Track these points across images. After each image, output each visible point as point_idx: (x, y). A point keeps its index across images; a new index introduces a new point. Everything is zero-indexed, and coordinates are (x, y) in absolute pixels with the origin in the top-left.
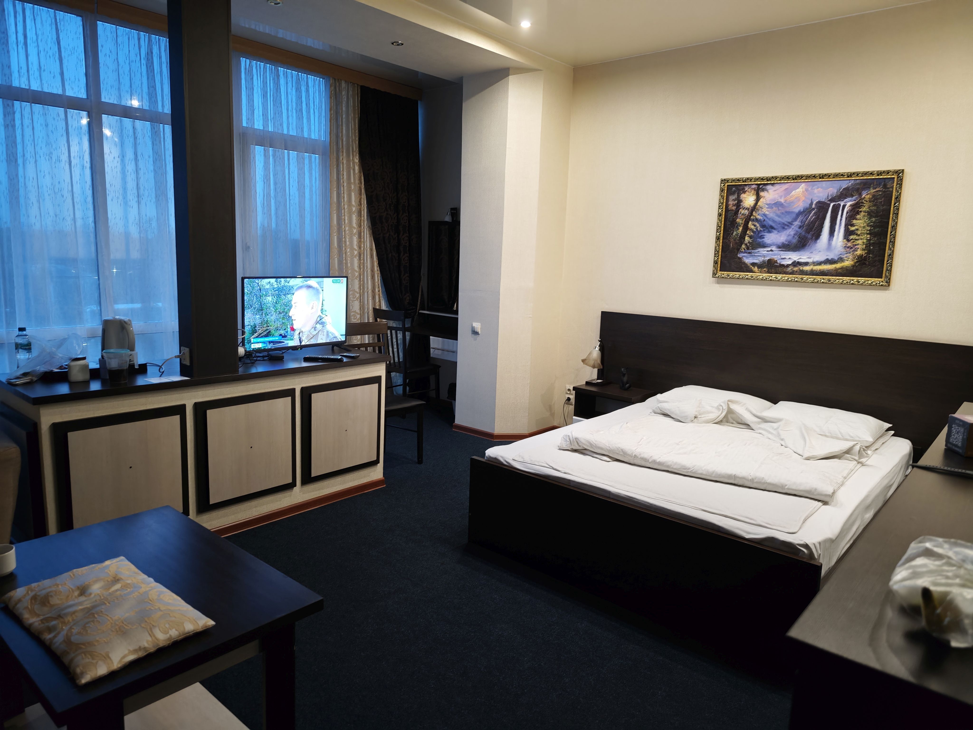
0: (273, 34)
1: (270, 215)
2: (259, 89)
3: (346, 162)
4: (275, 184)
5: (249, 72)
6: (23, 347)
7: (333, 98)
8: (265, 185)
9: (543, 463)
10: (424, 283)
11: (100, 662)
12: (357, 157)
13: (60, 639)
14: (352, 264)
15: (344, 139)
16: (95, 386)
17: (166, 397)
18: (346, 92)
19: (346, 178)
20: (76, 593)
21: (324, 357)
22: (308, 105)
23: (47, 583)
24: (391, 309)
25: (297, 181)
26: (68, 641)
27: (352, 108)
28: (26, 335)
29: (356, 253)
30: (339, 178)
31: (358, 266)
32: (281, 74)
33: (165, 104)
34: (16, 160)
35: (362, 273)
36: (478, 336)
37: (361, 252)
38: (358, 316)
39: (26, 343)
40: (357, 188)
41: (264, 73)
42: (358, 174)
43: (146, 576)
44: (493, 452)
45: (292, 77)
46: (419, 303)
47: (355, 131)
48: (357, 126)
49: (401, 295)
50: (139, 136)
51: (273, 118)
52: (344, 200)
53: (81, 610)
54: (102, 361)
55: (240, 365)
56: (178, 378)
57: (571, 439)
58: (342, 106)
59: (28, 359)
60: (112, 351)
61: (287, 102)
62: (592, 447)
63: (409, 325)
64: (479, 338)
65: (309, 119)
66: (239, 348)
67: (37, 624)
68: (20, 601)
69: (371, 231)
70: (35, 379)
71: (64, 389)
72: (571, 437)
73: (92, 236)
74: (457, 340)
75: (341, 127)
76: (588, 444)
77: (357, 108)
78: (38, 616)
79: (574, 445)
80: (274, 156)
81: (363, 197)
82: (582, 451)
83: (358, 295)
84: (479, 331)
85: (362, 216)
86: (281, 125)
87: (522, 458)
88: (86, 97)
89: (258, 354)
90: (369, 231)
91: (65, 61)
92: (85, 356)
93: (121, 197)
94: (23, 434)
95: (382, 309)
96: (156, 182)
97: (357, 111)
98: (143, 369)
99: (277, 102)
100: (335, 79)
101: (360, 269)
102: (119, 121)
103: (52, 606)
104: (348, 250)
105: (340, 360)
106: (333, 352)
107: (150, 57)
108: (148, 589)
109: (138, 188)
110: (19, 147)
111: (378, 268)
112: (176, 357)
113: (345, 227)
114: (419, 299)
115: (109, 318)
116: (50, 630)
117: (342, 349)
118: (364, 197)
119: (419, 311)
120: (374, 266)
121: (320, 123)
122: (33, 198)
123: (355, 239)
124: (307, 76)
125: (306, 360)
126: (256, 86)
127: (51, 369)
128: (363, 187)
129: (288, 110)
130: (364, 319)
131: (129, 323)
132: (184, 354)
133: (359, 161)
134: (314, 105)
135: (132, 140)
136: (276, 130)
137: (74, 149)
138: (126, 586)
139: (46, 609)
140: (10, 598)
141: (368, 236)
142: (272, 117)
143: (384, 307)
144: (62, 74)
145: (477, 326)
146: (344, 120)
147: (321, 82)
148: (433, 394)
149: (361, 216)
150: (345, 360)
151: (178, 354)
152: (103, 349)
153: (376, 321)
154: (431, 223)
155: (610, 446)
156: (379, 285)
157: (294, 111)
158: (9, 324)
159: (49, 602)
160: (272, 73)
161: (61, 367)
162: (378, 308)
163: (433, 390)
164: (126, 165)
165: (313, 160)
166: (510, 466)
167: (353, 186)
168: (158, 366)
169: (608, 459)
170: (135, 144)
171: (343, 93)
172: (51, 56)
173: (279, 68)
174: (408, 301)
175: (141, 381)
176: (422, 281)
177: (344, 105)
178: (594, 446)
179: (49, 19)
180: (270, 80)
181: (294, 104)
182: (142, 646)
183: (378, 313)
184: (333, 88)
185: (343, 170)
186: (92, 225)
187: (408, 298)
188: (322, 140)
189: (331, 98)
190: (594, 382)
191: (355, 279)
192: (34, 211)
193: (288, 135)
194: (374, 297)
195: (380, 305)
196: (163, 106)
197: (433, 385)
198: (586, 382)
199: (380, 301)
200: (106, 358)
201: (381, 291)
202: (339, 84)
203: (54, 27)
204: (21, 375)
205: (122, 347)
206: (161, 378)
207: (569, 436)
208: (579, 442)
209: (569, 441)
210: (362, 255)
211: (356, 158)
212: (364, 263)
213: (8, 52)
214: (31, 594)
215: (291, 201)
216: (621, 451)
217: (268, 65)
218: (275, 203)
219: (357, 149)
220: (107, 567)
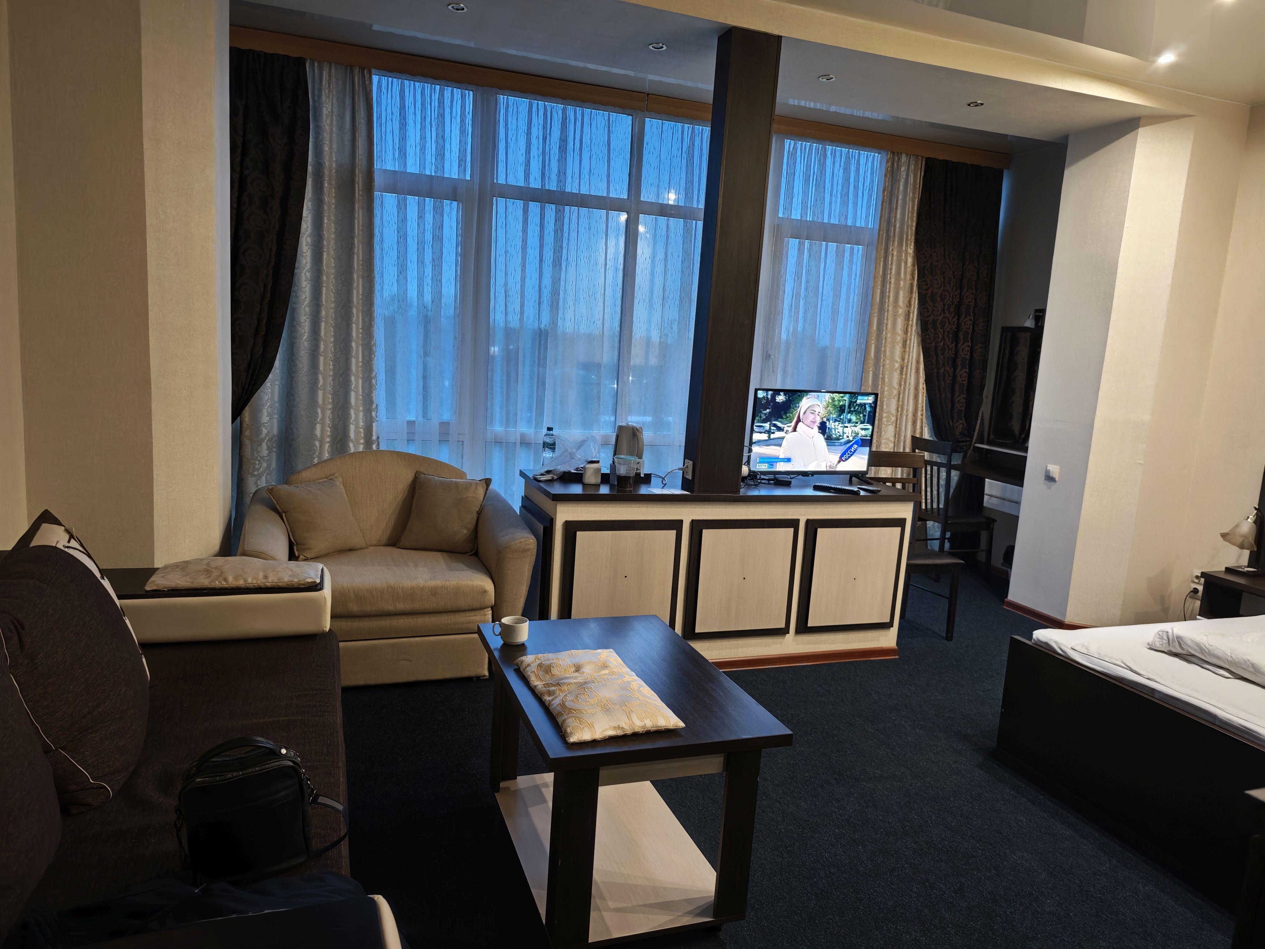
0: (824, 109)
1: (798, 319)
2: (802, 174)
3: (897, 253)
4: (807, 282)
5: (793, 154)
6: (549, 446)
7: (888, 176)
8: (796, 284)
9: (1117, 660)
10: (986, 409)
11: (586, 729)
12: (912, 247)
13: (557, 702)
14: (891, 379)
15: (898, 225)
16: (604, 490)
17: (666, 509)
18: (906, 167)
19: (895, 274)
20: (573, 669)
21: (838, 487)
22: (856, 187)
23: (550, 656)
24: (936, 439)
25: (832, 278)
26: (563, 705)
27: (911, 187)
28: (553, 435)
29: (897, 365)
30: (886, 273)
31: (898, 382)
32: (829, 153)
33: (700, 200)
34: (560, 265)
35: (902, 392)
36: (1053, 483)
37: (904, 364)
38: (892, 445)
39: (552, 442)
40: (908, 285)
41: (808, 155)
42: (911, 268)
43: (629, 670)
44: (1042, 635)
45: (841, 155)
46: (976, 434)
47: (913, 214)
48: (916, 209)
49: (951, 422)
50: (672, 234)
51: (813, 206)
52: (889, 301)
53: (575, 683)
54: (613, 467)
55: (742, 486)
56: (679, 492)
57: (1171, 637)
58: (899, 184)
59: (552, 458)
60: (622, 456)
61: (832, 185)
62: (1203, 654)
63: (959, 462)
64: (1055, 486)
65: (855, 204)
66: (743, 466)
67: (540, 686)
68: (529, 665)
69: (920, 339)
70: (555, 477)
71: (577, 489)
72: (1170, 634)
73: (617, 339)
74: (1022, 486)
75: (894, 210)
76: (1195, 647)
77: (918, 186)
78: (542, 681)
79: (1175, 647)
80: (810, 250)
81: (914, 296)
82: (1187, 657)
83: (893, 419)
84: (1056, 476)
85: (911, 319)
86: (822, 213)
87: (1087, 649)
88: (627, 198)
89: (763, 477)
90: (918, 339)
91: (612, 162)
92: (598, 460)
93: (647, 300)
94: (540, 528)
95: (924, 437)
96: (682, 283)
97: (918, 190)
98: (647, 479)
99: (820, 186)
100: (893, 153)
101: (900, 386)
102: (654, 220)
103: (553, 675)
104: (888, 362)
105: (856, 493)
106: (851, 483)
107: (691, 150)
108: (630, 680)
109: (664, 290)
110: (564, 251)
111: (925, 385)
112: (679, 469)
113: (886, 333)
114: (977, 428)
115: (623, 424)
116: (550, 693)
117: (862, 480)
118: (916, 296)
119: (975, 443)
120: (919, 384)
121: (868, 207)
122: (570, 302)
123: (898, 349)
124: (859, 153)
125: (816, 488)
126: (798, 170)
127: (569, 470)
128: (915, 284)
129: (831, 195)
130: (898, 447)
131: (641, 430)
132: (687, 467)
133: (914, 251)
134: (864, 186)
135: (664, 239)
136: (815, 219)
137: (611, 250)
138: (613, 673)
139: (548, 677)
140: (522, 662)
141: (915, 344)
142: (812, 204)
143: (927, 436)
144: (608, 176)
145: (1054, 470)
146: (900, 202)
147: (876, 158)
148: (982, 557)
149: (908, 320)
150: (862, 493)
151: (682, 467)
152: (615, 454)
153: (914, 451)
154: (1005, 330)
155: (1234, 657)
156: (923, 407)
157: (839, 196)
158: (538, 424)
159: (551, 672)
160: (818, 153)
161: (577, 469)
162: (918, 436)
163: (983, 551)
164: (656, 266)
165: (855, 251)
166: (1067, 656)
167: (902, 283)
168: (661, 477)
169: (1229, 676)
170: (667, 243)
171: (903, 169)
172: (601, 159)
173: (827, 147)
174: (960, 431)
175: (644, 490)
176: (983, 406)
177: (901, 184)
178: (1206, 652)
179: (603, 122)
180: (815, 162)
181: (840, 188)
182: (621, 726)
183: (917, 442)
184: (890, 163)
185: (892, 263)
186: (618, 329)
187: (961, 426)
188: (870, 227)
189: (886, 176)
190: (1240, 570)
191: (892, 398)
192: (569, 314)
193: (829, 224)
194: (914, 423)
195: (921, 433)
196: (698, 201)
197: (983, 545)
198: (1226, 568)
199: (922, 428)
200: (616, 464)
201: (924, 415)
202: (899, 159)
203: (606, 129)
204: (544, 472)
205: (631, 453)
206: (663, 490)
207: (1167, 632)
208: (1182, 643)
209: (1167, 639)
210: (905, 368)
211: (910, 248)
212: (906, 379)
213: (565, 159)
214: (538, 662)
215: (824, 302)
216: (1251, 665)
217: (815, 145)
218: (805, 304)
219: (913, 237)
220: (600, 654)
